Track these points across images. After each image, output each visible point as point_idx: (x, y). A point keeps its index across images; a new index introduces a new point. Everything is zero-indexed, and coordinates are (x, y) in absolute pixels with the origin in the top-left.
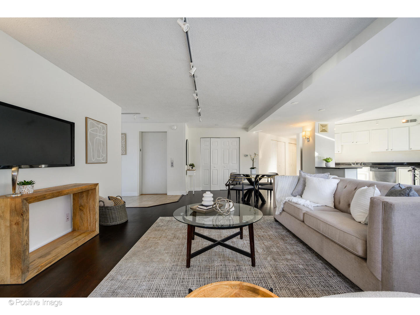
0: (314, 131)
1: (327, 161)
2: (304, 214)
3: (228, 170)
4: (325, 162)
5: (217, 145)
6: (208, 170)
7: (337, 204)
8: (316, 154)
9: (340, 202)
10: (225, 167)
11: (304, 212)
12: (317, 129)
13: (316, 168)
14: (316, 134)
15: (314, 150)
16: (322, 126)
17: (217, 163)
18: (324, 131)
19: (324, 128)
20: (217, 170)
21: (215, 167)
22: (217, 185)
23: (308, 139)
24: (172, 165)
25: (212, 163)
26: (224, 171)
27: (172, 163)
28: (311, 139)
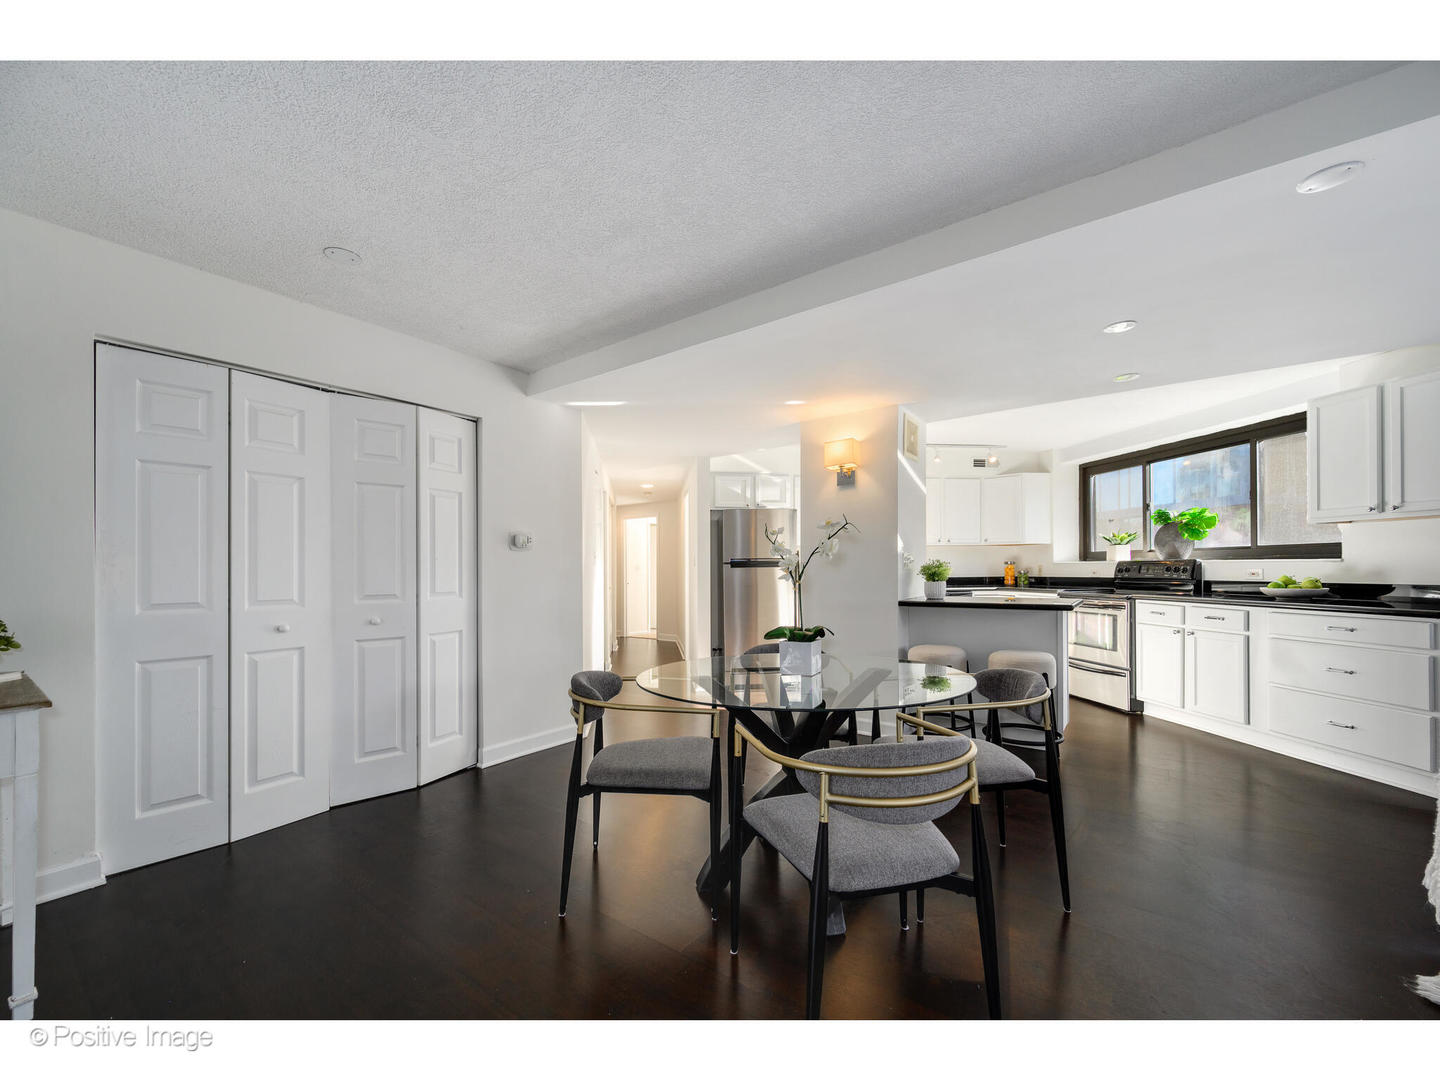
0: (885, 441)
8: (900, 544)
14: (900, 456)
16: (912, 429)
17: (296, 598)
18: (912, 450)
19: (912, 438)
20: (301, 649)
21: (278, 630)
22: (302, 772)
23: (847, 480)
25: (253, 595)
26: (361, 652)
28: (862, 476)
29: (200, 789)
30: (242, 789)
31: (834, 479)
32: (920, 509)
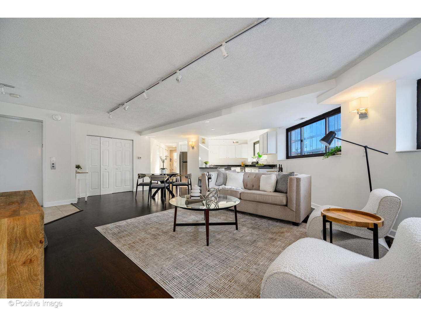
0: (198, 142)
2: (240, 194)
3: (120, 172)
4: (205, 164)
5: (108, 145)
6: (97, 173)
7: (246, 186)
8: (200, 159)
10: (117, 169)
11: (240, 193)
12: (200, 142)
13: (200, 168)
14: (200, 144)
15: (198, 156)
16: (203, 139)
17: (108, 165)
18: (203, 143)
19: (203, 141)
20: (108, 172)
21: (106, 169)
22: (109, 188)
23: (193, 148)
24: (53, 166)
25: (103, 165)
26: (116, 173)
27: (53, 164)
28: (195, 147)
29: (97, 188)
30: (102, 189)
31: (191, 148)
32: (207, 152)
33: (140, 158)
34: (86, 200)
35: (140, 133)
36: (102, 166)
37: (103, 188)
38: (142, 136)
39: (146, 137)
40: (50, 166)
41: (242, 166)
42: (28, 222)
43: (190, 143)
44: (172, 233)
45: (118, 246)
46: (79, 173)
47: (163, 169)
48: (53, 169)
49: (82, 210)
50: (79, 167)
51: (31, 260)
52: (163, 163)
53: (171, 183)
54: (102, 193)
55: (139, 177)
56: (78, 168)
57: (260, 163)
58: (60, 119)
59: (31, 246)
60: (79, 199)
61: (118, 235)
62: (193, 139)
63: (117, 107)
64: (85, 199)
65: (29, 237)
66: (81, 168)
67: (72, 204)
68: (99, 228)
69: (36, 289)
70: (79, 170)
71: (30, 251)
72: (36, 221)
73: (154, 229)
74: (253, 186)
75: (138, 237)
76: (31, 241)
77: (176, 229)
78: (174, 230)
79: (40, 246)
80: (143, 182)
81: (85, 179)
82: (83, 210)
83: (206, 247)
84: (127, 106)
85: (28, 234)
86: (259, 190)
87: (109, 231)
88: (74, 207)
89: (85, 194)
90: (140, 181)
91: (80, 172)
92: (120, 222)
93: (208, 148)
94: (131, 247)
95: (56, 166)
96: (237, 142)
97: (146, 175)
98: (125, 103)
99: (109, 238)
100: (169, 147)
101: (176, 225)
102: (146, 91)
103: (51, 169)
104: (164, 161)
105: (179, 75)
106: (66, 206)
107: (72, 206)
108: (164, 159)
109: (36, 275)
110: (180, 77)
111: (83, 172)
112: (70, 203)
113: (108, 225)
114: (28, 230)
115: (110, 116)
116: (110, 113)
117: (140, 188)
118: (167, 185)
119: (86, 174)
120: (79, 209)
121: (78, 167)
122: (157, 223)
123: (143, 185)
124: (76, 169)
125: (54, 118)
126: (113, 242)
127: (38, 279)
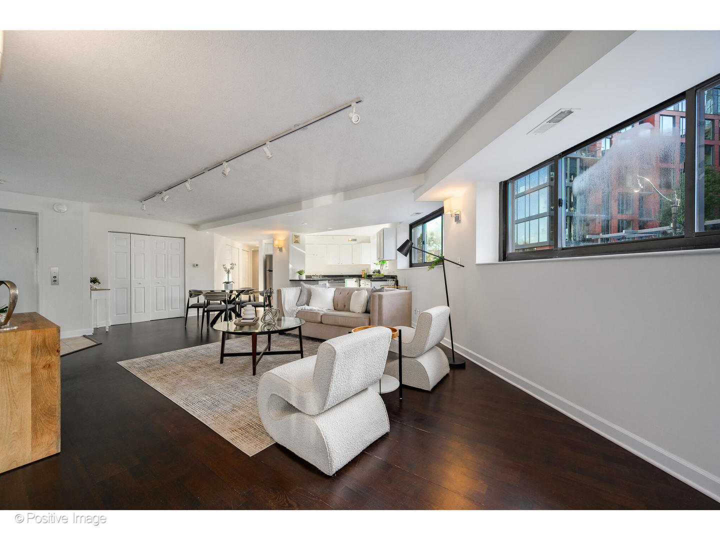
0: (287, 241)
1: (300, 273)
3: (164, 288)
4: (298, 274)
5: (143, 247)
8: (290, 266)
9: (338, 305)
10: (159, 283)
11: (321, 315)
12: (291, 241)
13: (290, 280)
14: (291, 244)
15: (288, 263)
16: (297, 237)
17: (143, 277)
18: (297, 242)
19: (297, 239)
20: (144, 288)
21: (140, 284)
22: (144, 312)
23: (281, 249)
24: (55, 281)
25: (135, 277)
26: (156, 289)
27: (55, 277)
28: (284, 249)
29: (126, 313)
30: (133, 314)
31: (278, 249)
32: (302, 256)
33: (197, 265)
34: (107, 330)
35: (196, 226)
36: (133, 279)
37: (135, 312)
38: (199, 232)
39: (206, 233)
40: (49, 280)
41: (363, 276)
42: (47, 334)
43: (276, 242)
44: (218, 365)
45: (144, 379)
46: (96, 290)
47: (228, 283)
48: (55, 284)
49: (99, 342)
50: (96, 280)
51: (49, 365)
52: (228, 274)
53: (239, 304)
54: (134, 320)
55: (191, 295)
56: (94, 283)
57: (382, 272)
58: (66, 210)
59: (50, 354)
60: (96, 329)
61: (146, 370)
62: (281, 237)
63: (153, 195)
64: (105, 329)
65: (48, 346)
66: (99, 283)
67: (84, 336)
68: (122, 363)
69: (54, 389)
70: (95, 286)
71: (49, 358)
72: (54, 333)
73: (196, 362)
74: (345, 306)
75: (172, 370)
76: (50, 349)
77: (224, 361)
78: (222, 362)
79: (57, 354)
80: (198, 302)
81: (106, 299)
82: (101, 344)
83: (253, 376)
84: (166, 196)
85: (47, 344)
86: (349, 311)
87: (136, 366)
88: (89, 340)
89: (106, 322)
90: (194, 301)
91: (97, 288)
92: (153, 356)
93: (305, 251)
94: (160, 379)
95: (60, 279)
96: (355, 240)
97: (202, 292)
98: (164, 192)
99: (134, 372)
100: (250, 247)
101: (223, 355)
102: (189, 180)
103: (52, 285)
104: (229, 271)
105: (227, 168)
106: (76, 338)
107: (84, 338)
108: (229, 268)
109: (54, 378)
110: (228, 170)
111: (102, 288)
112: (82, 335)
113: (135, 360)
114: (47, 340)
115: (143, 207)
116: (144, 202)
117: (193, 313)
118: (233, 306)
119: (107, 291)
120: (95, 342)
121: (94, 281)
122: (203, 355)
123: (197, 306)
124: (92, 285)
125: (56, 209)
126: (139, 376)
127: (56, 382)
